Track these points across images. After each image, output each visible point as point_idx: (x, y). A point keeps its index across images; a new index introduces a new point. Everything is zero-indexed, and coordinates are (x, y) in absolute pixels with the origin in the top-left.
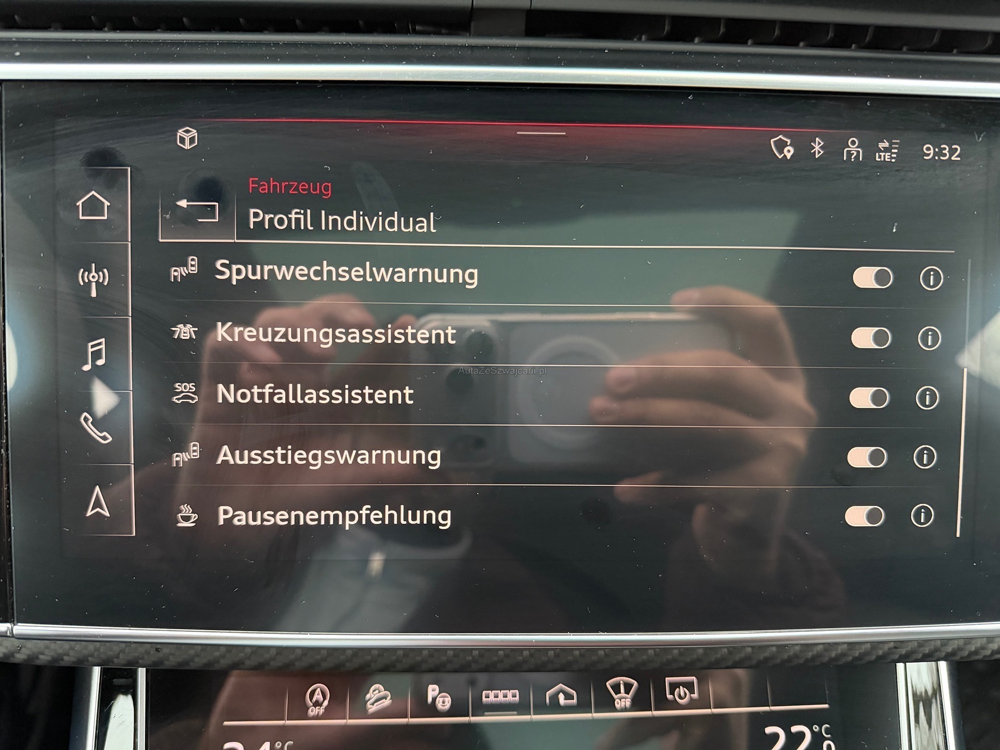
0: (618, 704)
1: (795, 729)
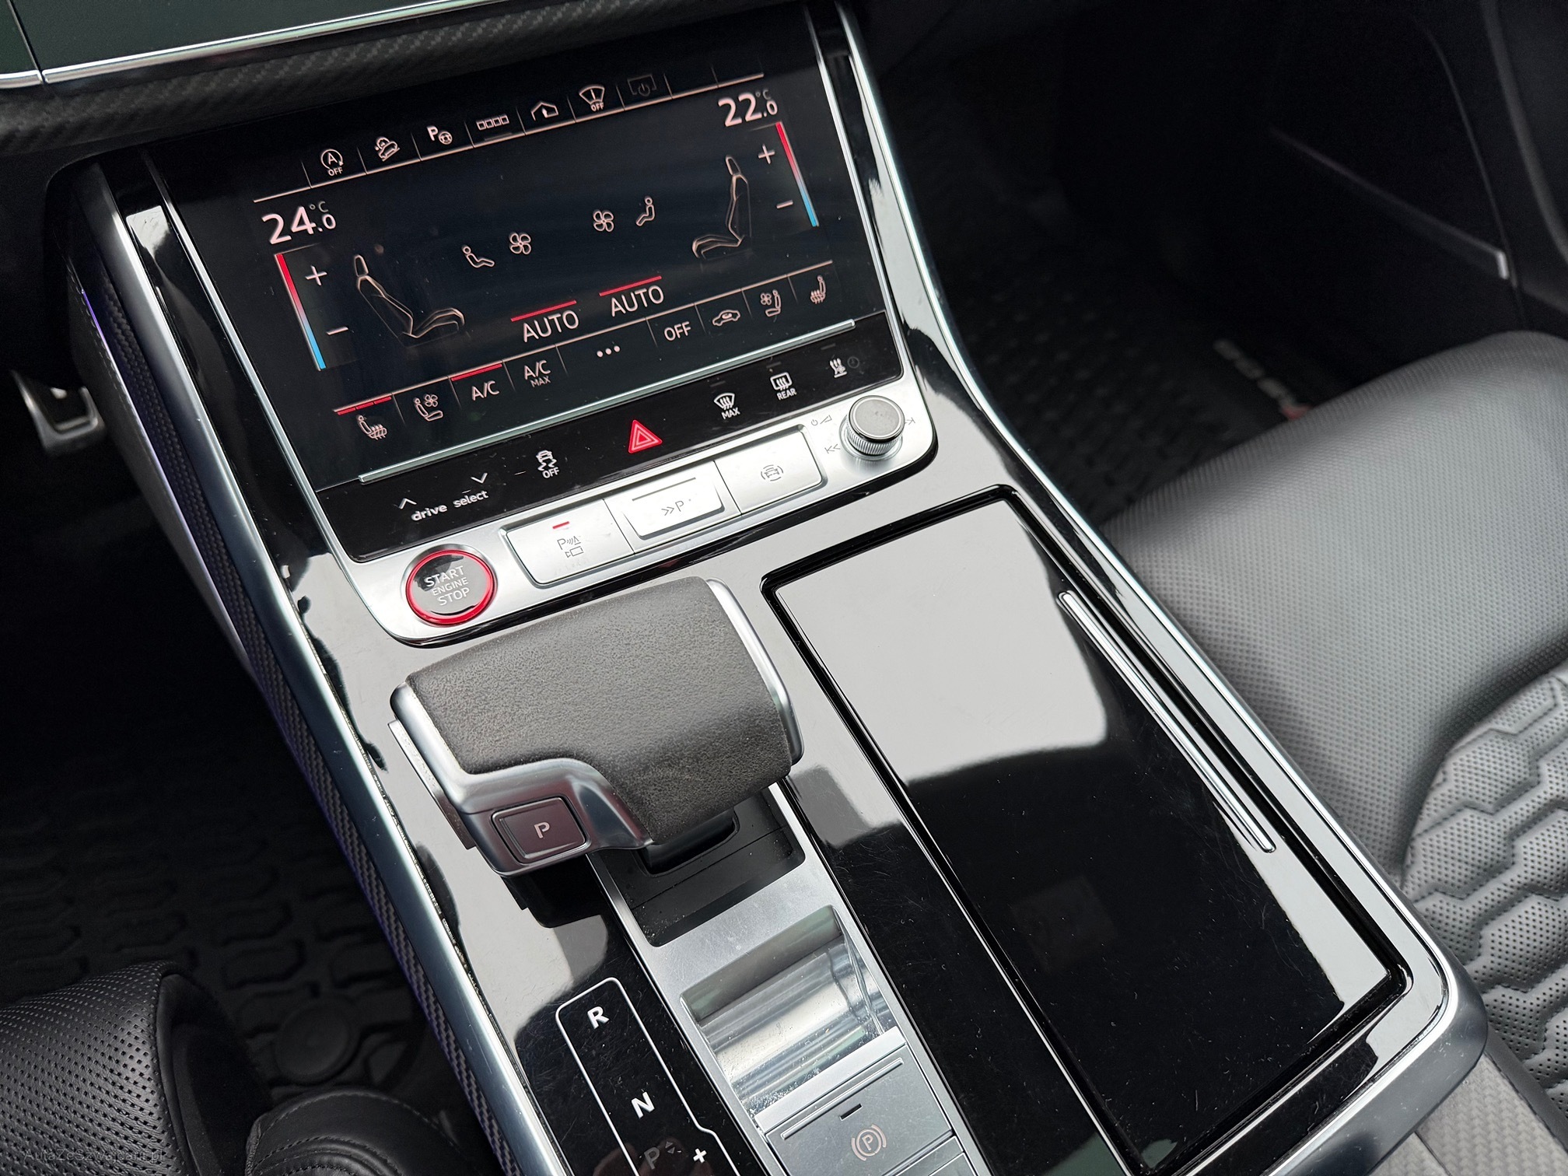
0: (594, 108)
1: (741, 98)
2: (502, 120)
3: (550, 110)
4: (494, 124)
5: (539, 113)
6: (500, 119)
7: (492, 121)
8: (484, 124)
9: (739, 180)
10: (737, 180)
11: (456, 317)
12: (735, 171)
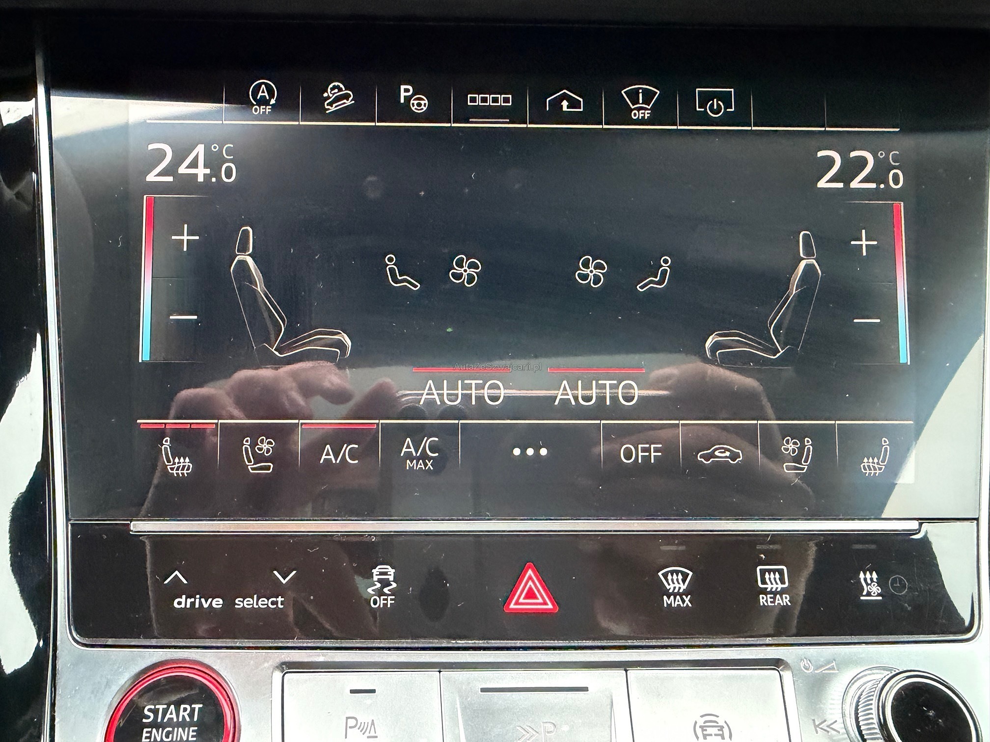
0: (635, 115)
1: (854, 154)
2: (503, 100)
3: (573, 104)
4: (490, 103)
5: (557, 103)
6: (501, 97)
7: (490, 97)
8: (476, 100)
9: (809, 268)
10: (807, 265)
11: (340, 345)
12: (809, 254)
